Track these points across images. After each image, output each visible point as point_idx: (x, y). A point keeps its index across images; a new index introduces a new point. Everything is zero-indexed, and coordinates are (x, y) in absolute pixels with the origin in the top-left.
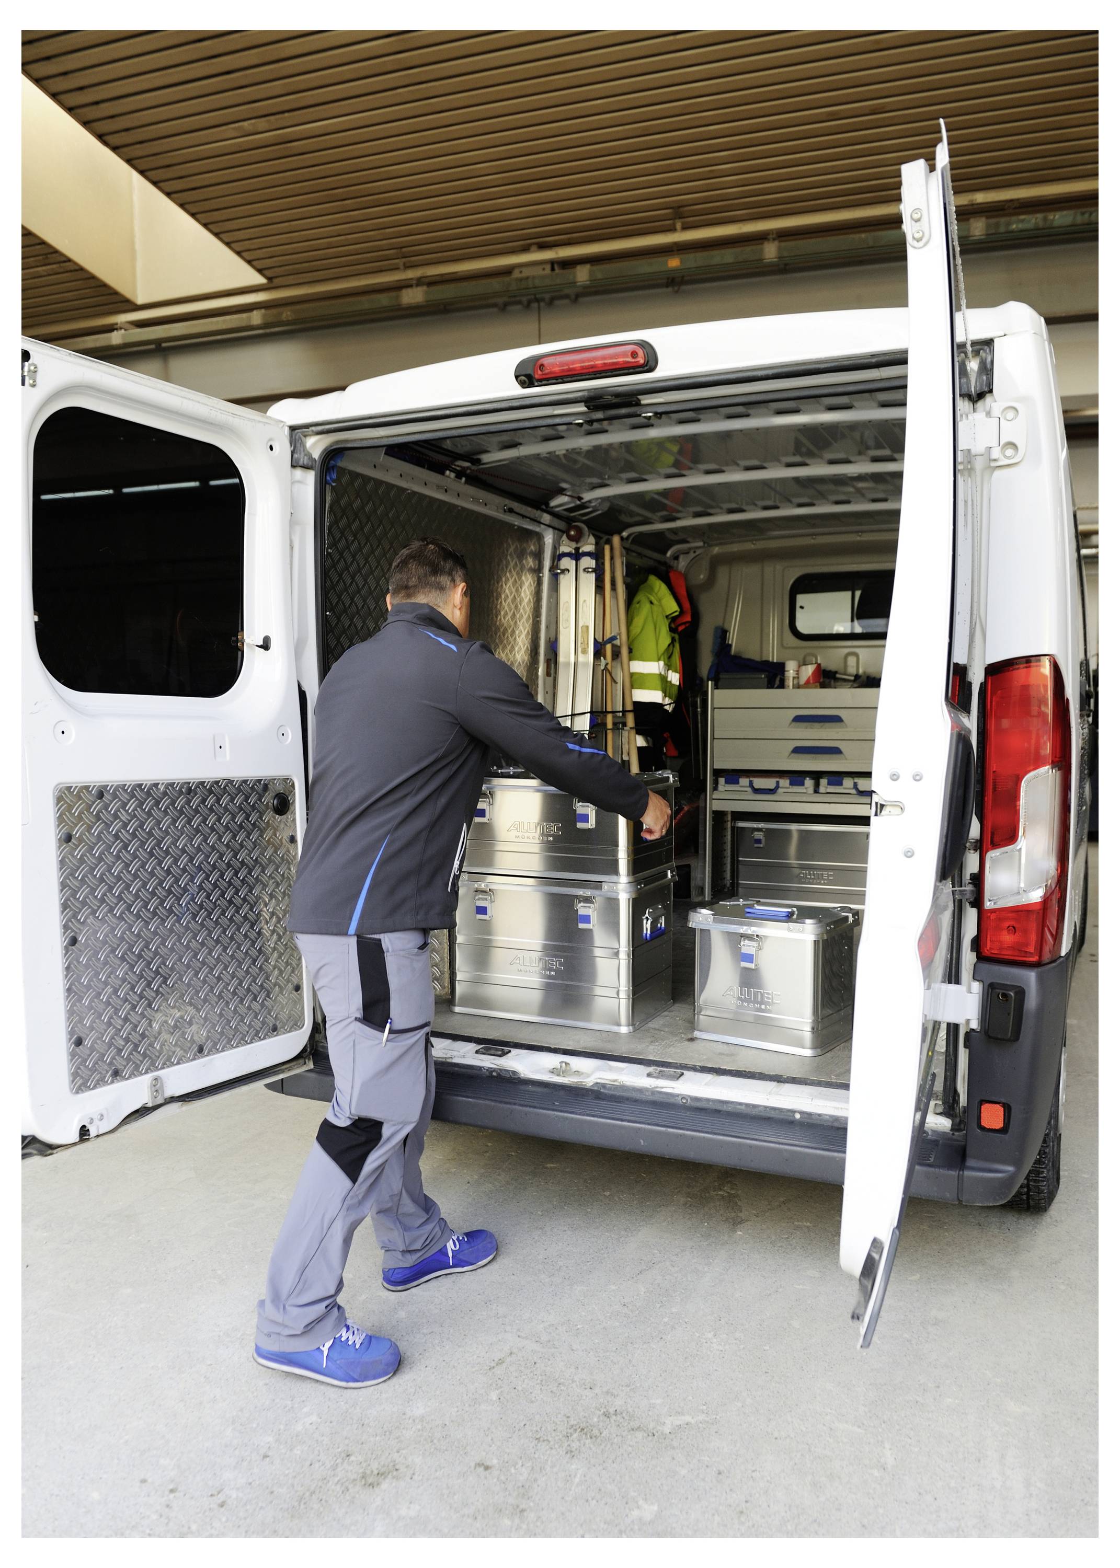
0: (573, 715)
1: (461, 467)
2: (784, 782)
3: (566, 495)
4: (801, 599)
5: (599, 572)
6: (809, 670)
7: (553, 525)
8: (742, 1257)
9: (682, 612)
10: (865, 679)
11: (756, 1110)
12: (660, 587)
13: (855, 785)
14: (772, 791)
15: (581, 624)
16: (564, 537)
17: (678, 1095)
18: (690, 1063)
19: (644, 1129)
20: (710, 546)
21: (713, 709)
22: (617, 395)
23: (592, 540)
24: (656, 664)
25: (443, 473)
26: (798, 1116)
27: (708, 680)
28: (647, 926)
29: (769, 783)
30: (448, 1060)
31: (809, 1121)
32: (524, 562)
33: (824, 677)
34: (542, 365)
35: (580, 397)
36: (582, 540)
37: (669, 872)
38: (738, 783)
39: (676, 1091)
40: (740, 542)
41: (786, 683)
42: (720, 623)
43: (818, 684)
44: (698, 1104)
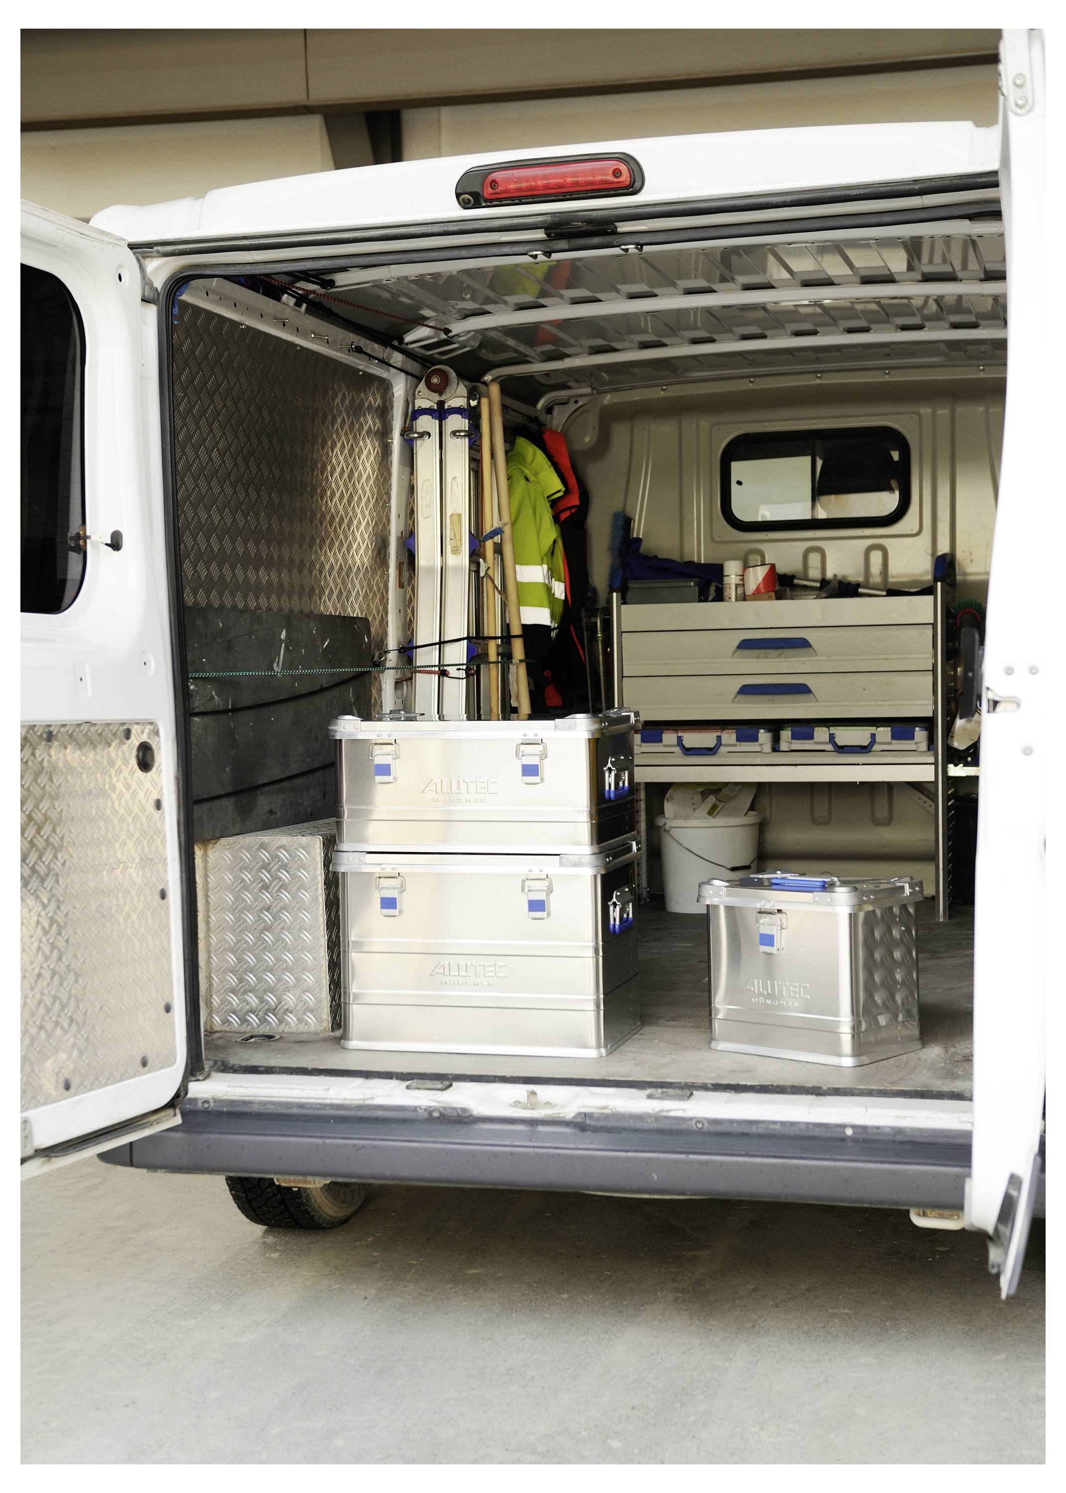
0: (441, 643)
1: (303, 290)
2: (729, 737)
3: (428, 326)
4: (738, 469)
5: (474, 434)
6: (757, 576)
7: (405, 368)
8: (769, 1350)
9: (567, 492)
10: (836, 585)
11: (795, 1128)
12: (534, 454)
13: (832, 737)
14: (710, 751)
15: (449, 511)
16: (422, 386)
17: (691, 1119)
18: (699, 1081)
19: (658, 1158)
20: (600, 393)
21: (621, 633)
22: (590, 221)
23: (462, 390)
24: (539, 568)
25: (279, 299)
26: (849, 1132)
27: (611, 591)
28: (615, 914)
29: (706, 739)
30: (368, 1102)
31: (865, 1136)
32: (362, 419)
33: (780, 584)
34: (494, 181)
35: (541, 222)
36: (448, 390)
37: (634, 843)
38: (661, 741)
39: (688, 1114)
40: (643, 387)
41: (726, 594)
42: (618, 507)
43: (773, 594)
44: (720, 1128)
